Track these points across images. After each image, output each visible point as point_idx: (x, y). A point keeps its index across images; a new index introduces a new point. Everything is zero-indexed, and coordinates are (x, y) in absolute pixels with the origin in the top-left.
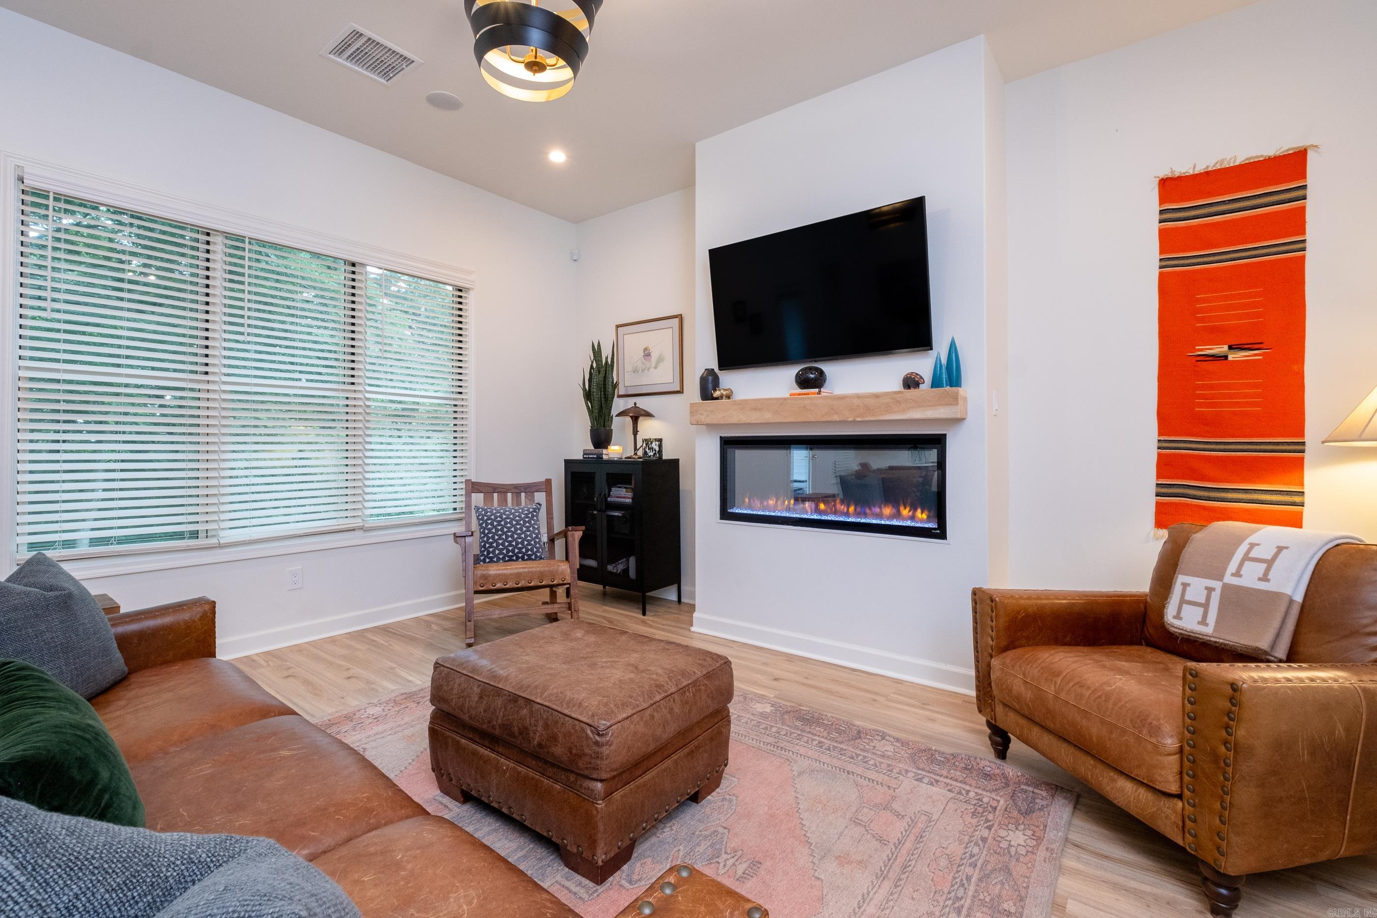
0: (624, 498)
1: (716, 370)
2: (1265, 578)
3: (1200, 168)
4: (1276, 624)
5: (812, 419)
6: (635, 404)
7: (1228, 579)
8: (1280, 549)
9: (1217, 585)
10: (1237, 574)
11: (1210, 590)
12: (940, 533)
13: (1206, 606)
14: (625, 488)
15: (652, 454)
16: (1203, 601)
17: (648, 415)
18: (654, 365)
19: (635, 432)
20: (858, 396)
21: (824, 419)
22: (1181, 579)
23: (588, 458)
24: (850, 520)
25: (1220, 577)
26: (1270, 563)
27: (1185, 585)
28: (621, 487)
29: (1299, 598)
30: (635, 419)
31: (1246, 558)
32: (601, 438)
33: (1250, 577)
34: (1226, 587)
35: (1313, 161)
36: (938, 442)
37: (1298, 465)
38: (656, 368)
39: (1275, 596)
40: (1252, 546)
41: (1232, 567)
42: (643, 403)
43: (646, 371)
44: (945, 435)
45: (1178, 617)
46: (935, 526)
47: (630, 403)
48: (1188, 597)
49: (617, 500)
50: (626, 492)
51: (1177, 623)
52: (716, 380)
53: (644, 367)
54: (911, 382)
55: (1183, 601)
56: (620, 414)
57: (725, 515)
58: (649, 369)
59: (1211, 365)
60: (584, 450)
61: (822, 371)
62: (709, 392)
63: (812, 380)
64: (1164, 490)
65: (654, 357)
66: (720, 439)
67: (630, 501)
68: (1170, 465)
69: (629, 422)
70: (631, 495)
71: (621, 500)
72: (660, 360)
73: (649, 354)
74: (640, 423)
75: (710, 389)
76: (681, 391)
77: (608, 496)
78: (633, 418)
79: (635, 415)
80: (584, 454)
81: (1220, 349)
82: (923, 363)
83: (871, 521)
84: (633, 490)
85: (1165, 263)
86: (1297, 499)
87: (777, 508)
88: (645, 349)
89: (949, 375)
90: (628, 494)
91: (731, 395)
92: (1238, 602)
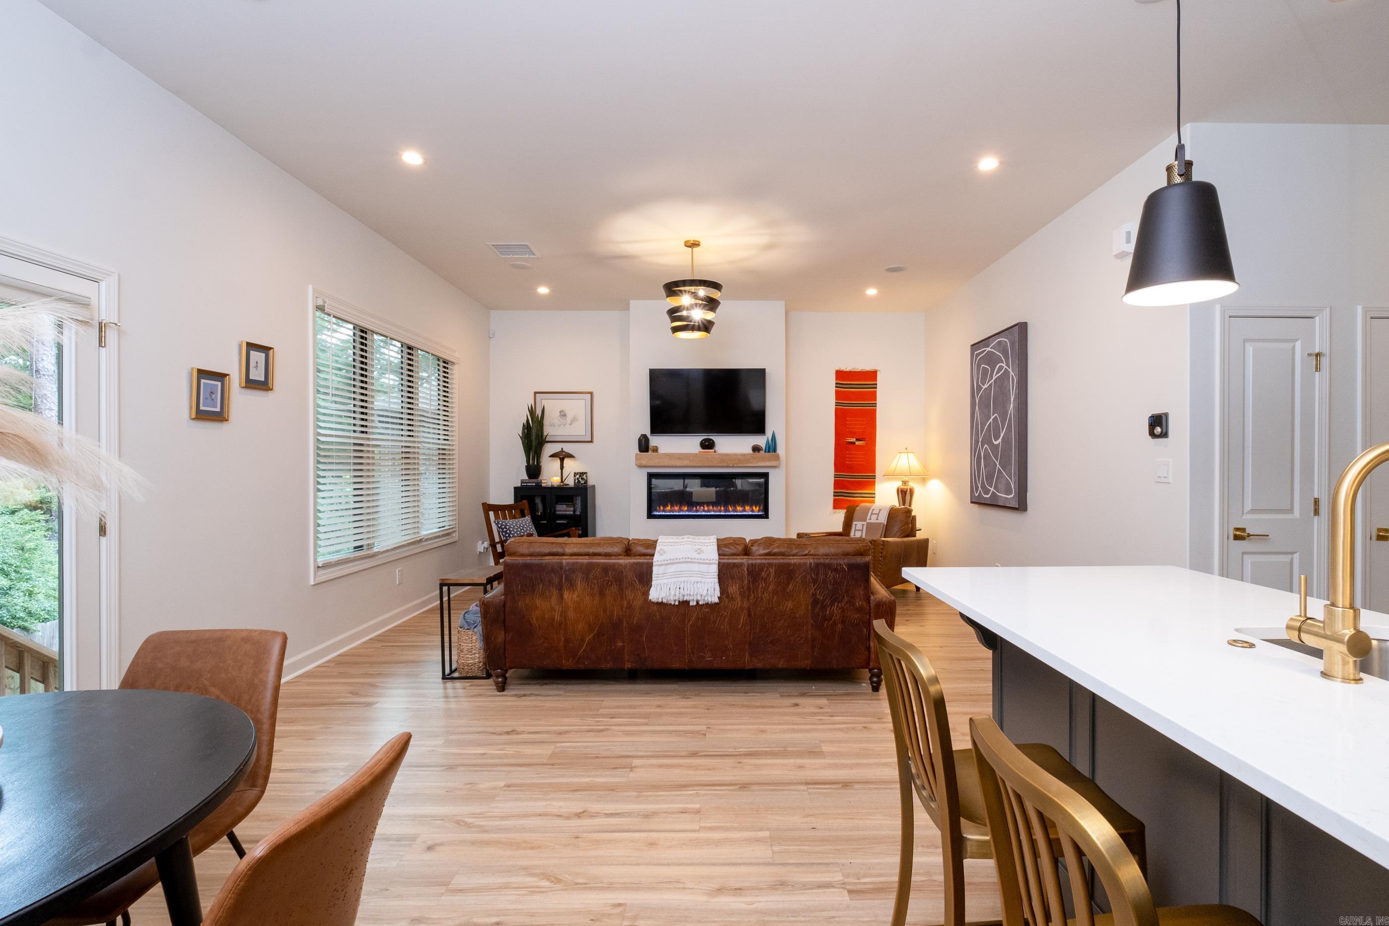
0: (565, 510)
1: (648, 434)
2: (877, 519)
3: (849, 370)
4: (881, 532)
6: (562, 449)
7: (868, 521)
8: (880, 510)
9: (865, 523)
10: (870, 519)
11: (863, 525)
12: (766, 516)
13: (862, 530)
14: (565, 505)
15: (583, 482)
17: (570, 456)
18: (569, 422)
19: (562, 467)
22: (854, 523)
23: (526, 485)
24: (722, 513)
25: (865, 520)
26: (878, 514)
27: (856, 525)
28: (561, 504)
29: (885, 523)
30: (562, 460)
31: (872, 514)
32: (534, 471)
33: (873, 520)
34: (868, 524)
35: (880, 376)
36: (765, 476)
37: (873, 483)
38: (570, 424)
39: (880, 523)
40: (873, 510)
41: (868, 517)
42: (568, 448)
43: (562, 426)
44: (768, 473)
45: (854, 535)
46: (764, 513)
47: (557, 448)
48: (857, 529)
49: (560, 513)
50: (566, 507)
52: (648, 441)
53: (560, 423)
54: (756, 449)
55: (855, 530)
56: (552, 456)
57: (650, 516)
58: (564, 425)
59: (851, 446)
60: (522, 480)
61: (712, 440)
62: (643, 447)
63: (708, 445)
64: (836, 494)
65: (569, 417)
66: (648, 473)
67: (572, 513)
68: (838, 484)
69: (557, 462)
70: (572, 509)
71: (564, 513)
72: (574, 420)
73: (565, 415)
74: (567, 462)
75: (644, 445)
76: (591, 442)
77: (555, 511)
78: (560, 459)
79: (562, 456)
80: (522, 483)
81: (853, 440)
82: (760, 441)
83: (732, 513)
84: (574, 506)
85: (837, 404)
86: (873, 496)
87: (680, 510)
88: (561, 411)
89: (772, 447)
90: (568, 509)
91: (656, 450)
92: (871, 527)
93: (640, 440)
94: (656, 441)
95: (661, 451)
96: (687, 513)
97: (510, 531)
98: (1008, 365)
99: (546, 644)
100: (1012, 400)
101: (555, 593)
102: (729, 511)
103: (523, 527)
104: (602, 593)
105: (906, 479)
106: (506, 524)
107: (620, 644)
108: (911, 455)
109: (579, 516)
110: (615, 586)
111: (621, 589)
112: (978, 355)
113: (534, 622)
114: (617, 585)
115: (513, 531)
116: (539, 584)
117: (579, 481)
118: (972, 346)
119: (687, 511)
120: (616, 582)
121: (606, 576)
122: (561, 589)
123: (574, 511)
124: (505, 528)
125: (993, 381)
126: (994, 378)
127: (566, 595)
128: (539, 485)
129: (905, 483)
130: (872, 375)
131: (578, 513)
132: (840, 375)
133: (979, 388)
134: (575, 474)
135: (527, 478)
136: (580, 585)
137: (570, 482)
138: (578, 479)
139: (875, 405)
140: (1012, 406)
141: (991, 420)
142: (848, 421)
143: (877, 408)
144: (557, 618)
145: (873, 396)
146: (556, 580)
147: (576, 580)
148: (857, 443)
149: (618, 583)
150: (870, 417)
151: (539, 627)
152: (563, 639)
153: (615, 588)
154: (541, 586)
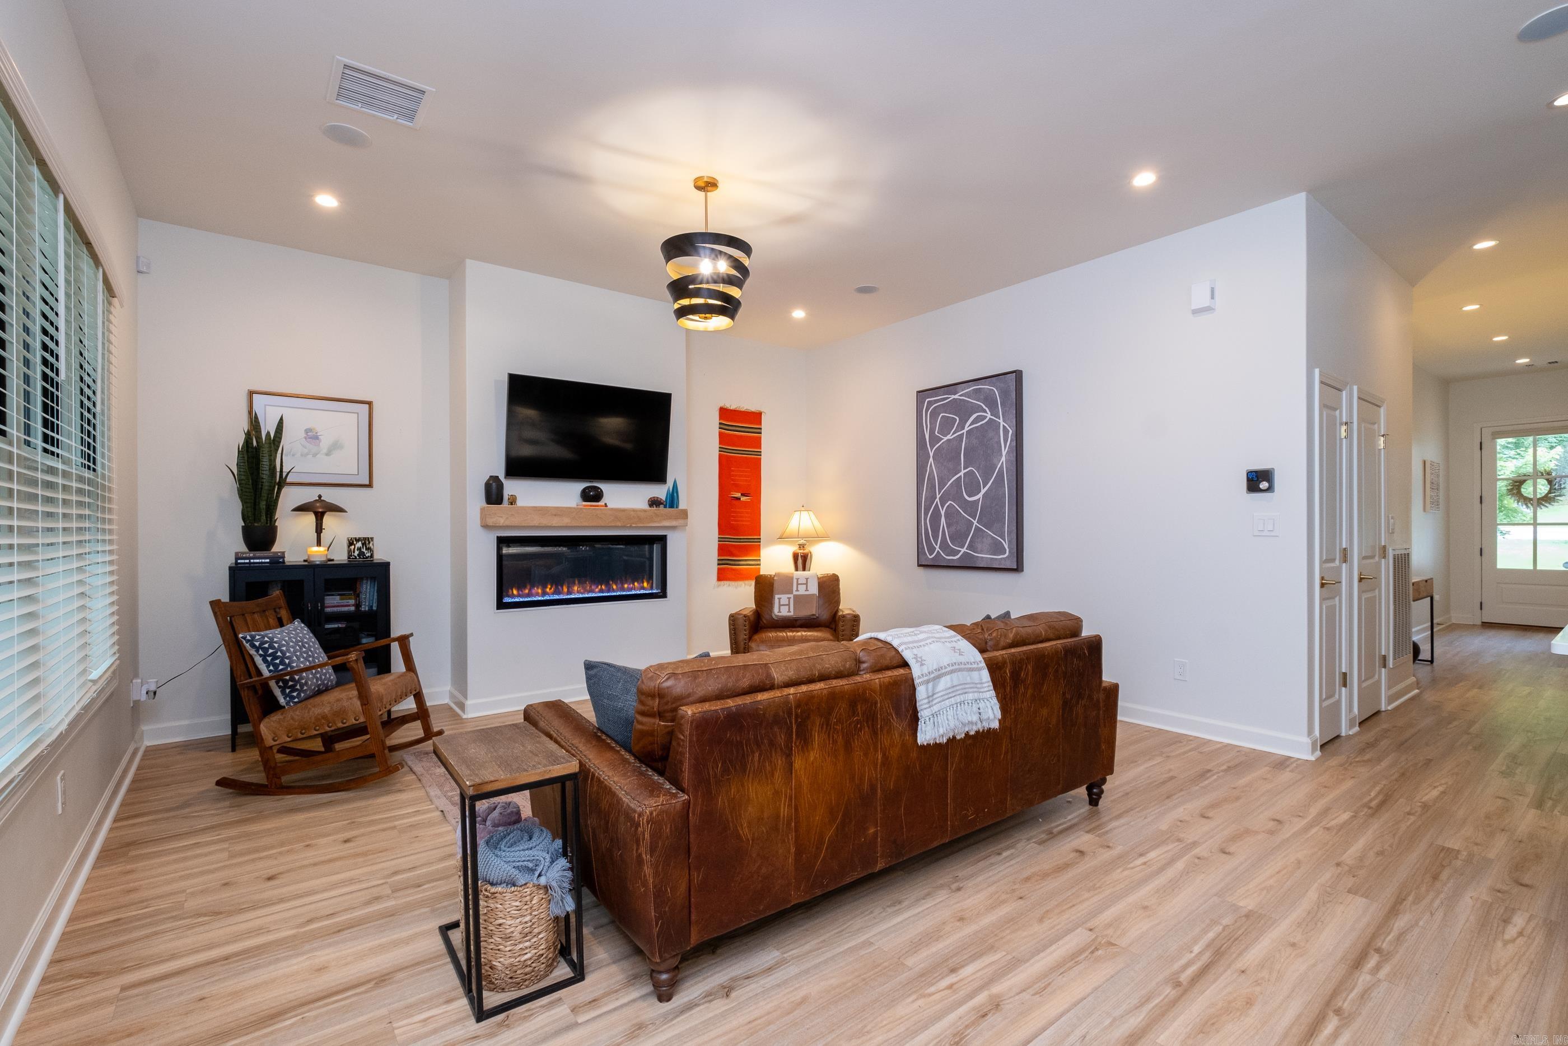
0: (338, 606)
1: (502, 477)
2: (807, 590)
3: (732, 408)
5: (603, 525)
6: (320, 496)
7: (795, 593)
8: (807, 579)
9: (791, 596)
10: (797, 590)
11: (789, 599)
12: (663, 594)
13: (789, 605)
14: (339, 595)
15: (367, 555)
16: (787, 603)
17: (337, 509)
18: (325, 451)
19: (319, 529)
20: (634, 510)
21: (610, 525)
22: (777, 597)
23: (250, 563)
24: (604, 594)
25: (791, 593)
26: (806, 584)
27: (779, 599)
28: (333, 595)
29: (816, 598)
30: (319, 517)
31: (798, 584)
32: (260, 536)
33: (802, 590)
34: (796, 597)
35: (764, 419)
36: (663, 540)
37: (758, 548)
38: (328, 454)
39: (813, 595)
40: (798, 579)
41: (795, 588)
42: (330, 496)
43: (310, 456)
44: (666, 536)
45: (780, 612)
46: (659, 591)
47: (309, 495)
48: (781, 603)
49: (332, 610)
50: (341, 599)
51: (780, 614)
52: (500, 486)
53: (306, 451)
54: (657, 503)
55: (780, 605)
56: (301, 509)
57: (501, 605)
58: (315, 455)
59: (734, 502)
60: (237, 554)
61: (599, 488)
62: (494, 497)
63: (592, 496)
64: (721, 562)
65: (325, 442)
66: (497, 537)
67: (353, 608)
68: (723, 550)
69: (310, 519)
70: (352, 602)
71: (335, 609)
72: (336, 446)
73: (316, 438)
74: (328, 520)
75: (494, 494)
76: (370, 485)
77: (323, 606)
78: (316, 514)
79: (320, 510)
80: (237, 559)
81: (738, 495)
82: (660, 491)
83: (618, 593)
84: (357, 596)
85: (721, 449)
86: (759, 562)
87: (544, 593)
88: (307, 431)
89: (672, 500)
90: (345, 602)
91: (513, 501)
92: (800, 601)
93: (488, 486)
94: (512, 487)
95: (520, 503)
96: (556, 597)
97: (282, 652)
98: (995, 413)
99: (764, 870)
100: (1004, 453)
101: (780, 762)
102: (614, 591)
103: (302, 641)
104: (848, 747)
105: (802, 542)
106: (271, 639)
107: (872, 831)
108: (805, 514)
109: (371, 614)
110: (867, 729)
111: (875, 733)
112: (930, 403)
113: (745, 832)
114: (869, 727)
115: (288, 650)
116: (753, 752)
117: (361, 554)
118: (922, 394)
119: (554, 593)
120: (867, 722)
121: (853, 715)
122: (789, 755)
123: (358, 606)
124: (271, 647)
125: (965, 431)
126: (966, 429)
127: (798, 763)
128: (278, 561)
129: (802, 546)
130: (756, 417)
131: (365, 608)
132: (725, 413)
133: (934, 440)
134: (351, 543)
135: (247, 550)
136: (817, 738)
137: (340, 556)
138: (359, 549)
139: (759, 453)
140: (1003, 459)
141: (962, 474)
142: (733, 471)
143: (762, 457)
144: (784, 811)
145: (757, 443)
146: (781, 739)
147: (811, 730)
148: (743, 499)
149: (870, 723)
150: (755, 466)
151: (753, 840)
152: (793, 850)
153: (865, 734)
154: (757, 755)
